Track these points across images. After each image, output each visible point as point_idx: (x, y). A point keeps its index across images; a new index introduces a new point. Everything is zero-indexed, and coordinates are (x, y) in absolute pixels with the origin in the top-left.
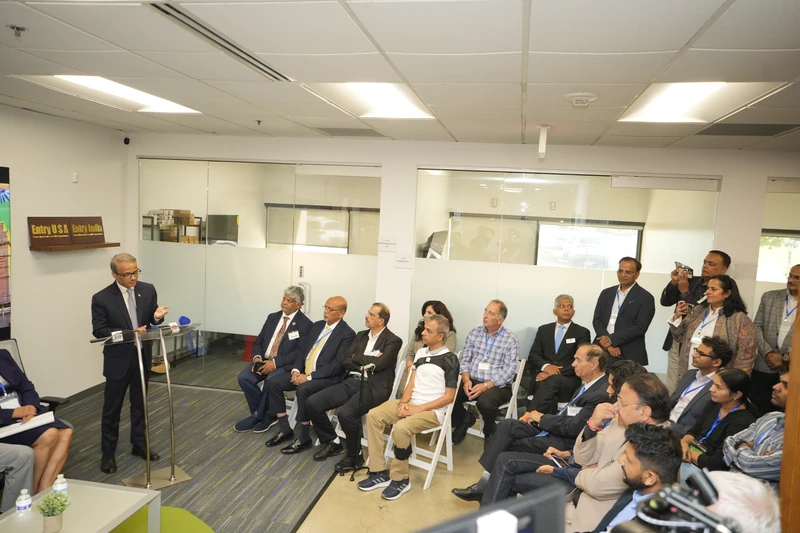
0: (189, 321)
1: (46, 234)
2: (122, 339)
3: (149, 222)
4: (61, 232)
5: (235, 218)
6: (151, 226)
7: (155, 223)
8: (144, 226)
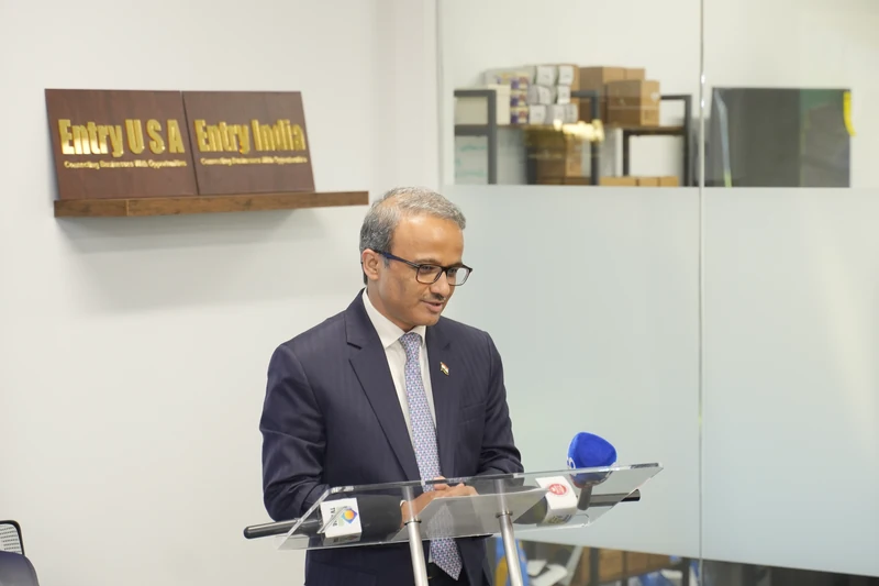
0: (608, 455)
1: (109, 157)
2: (356, 527)
3: (476, 113)
4: (158, 146)
5: (835, 99)
6: (488, 130)
7: (503, 117)
8: (461, 131)
